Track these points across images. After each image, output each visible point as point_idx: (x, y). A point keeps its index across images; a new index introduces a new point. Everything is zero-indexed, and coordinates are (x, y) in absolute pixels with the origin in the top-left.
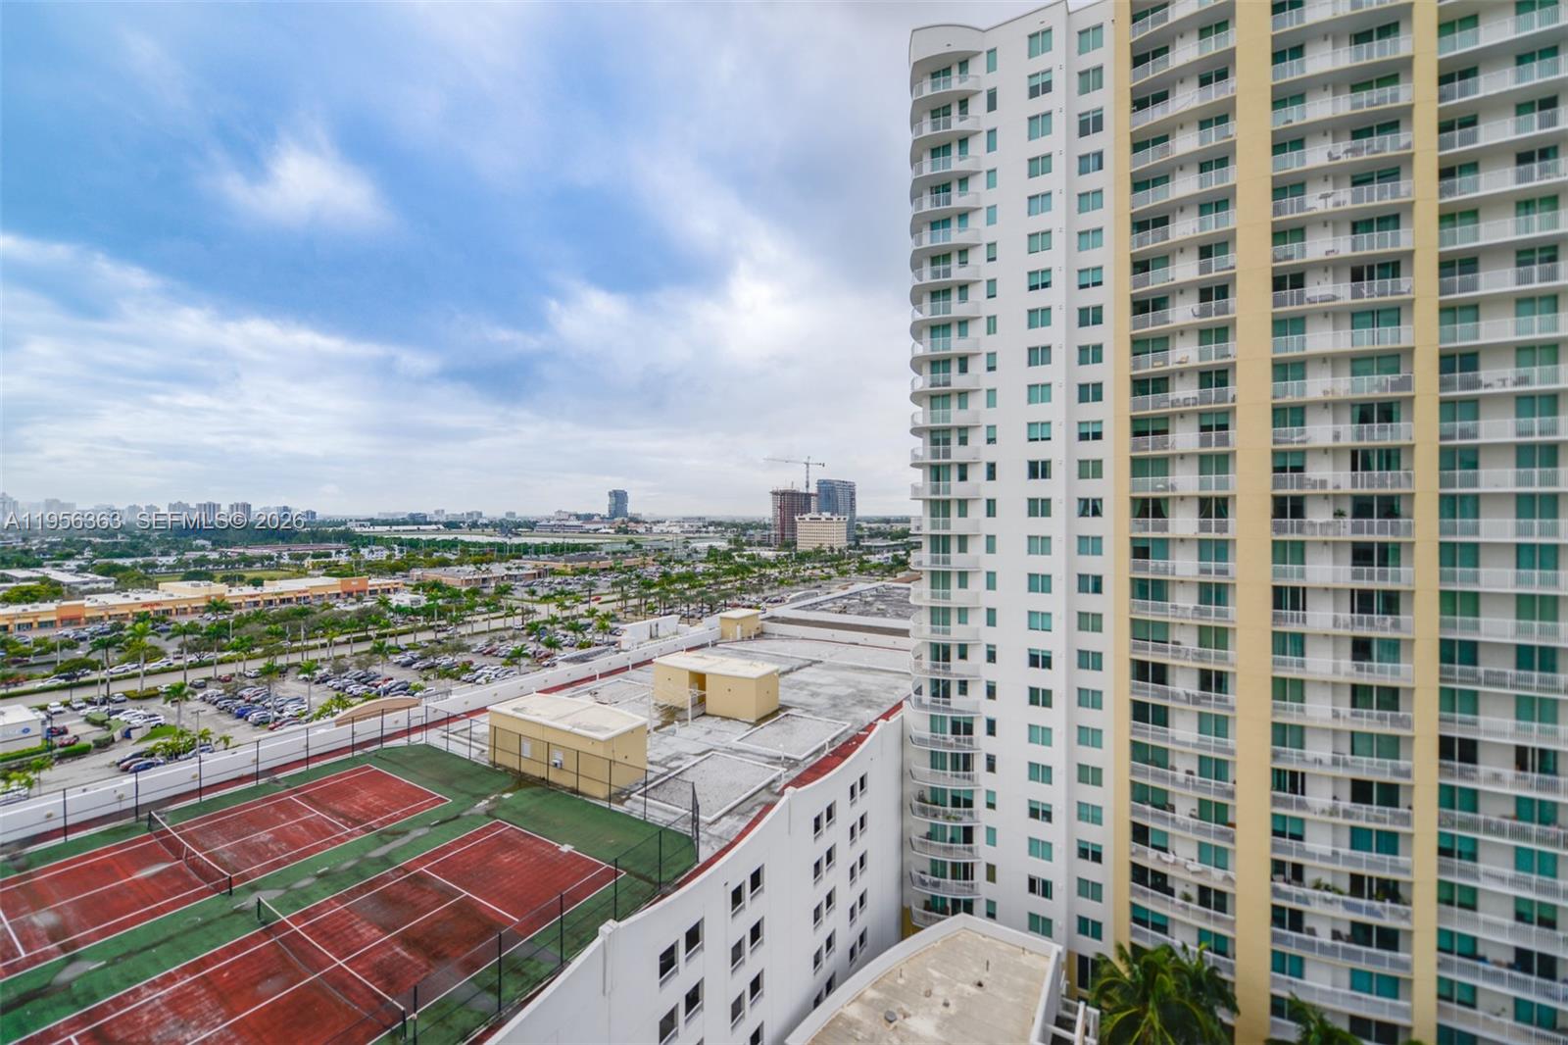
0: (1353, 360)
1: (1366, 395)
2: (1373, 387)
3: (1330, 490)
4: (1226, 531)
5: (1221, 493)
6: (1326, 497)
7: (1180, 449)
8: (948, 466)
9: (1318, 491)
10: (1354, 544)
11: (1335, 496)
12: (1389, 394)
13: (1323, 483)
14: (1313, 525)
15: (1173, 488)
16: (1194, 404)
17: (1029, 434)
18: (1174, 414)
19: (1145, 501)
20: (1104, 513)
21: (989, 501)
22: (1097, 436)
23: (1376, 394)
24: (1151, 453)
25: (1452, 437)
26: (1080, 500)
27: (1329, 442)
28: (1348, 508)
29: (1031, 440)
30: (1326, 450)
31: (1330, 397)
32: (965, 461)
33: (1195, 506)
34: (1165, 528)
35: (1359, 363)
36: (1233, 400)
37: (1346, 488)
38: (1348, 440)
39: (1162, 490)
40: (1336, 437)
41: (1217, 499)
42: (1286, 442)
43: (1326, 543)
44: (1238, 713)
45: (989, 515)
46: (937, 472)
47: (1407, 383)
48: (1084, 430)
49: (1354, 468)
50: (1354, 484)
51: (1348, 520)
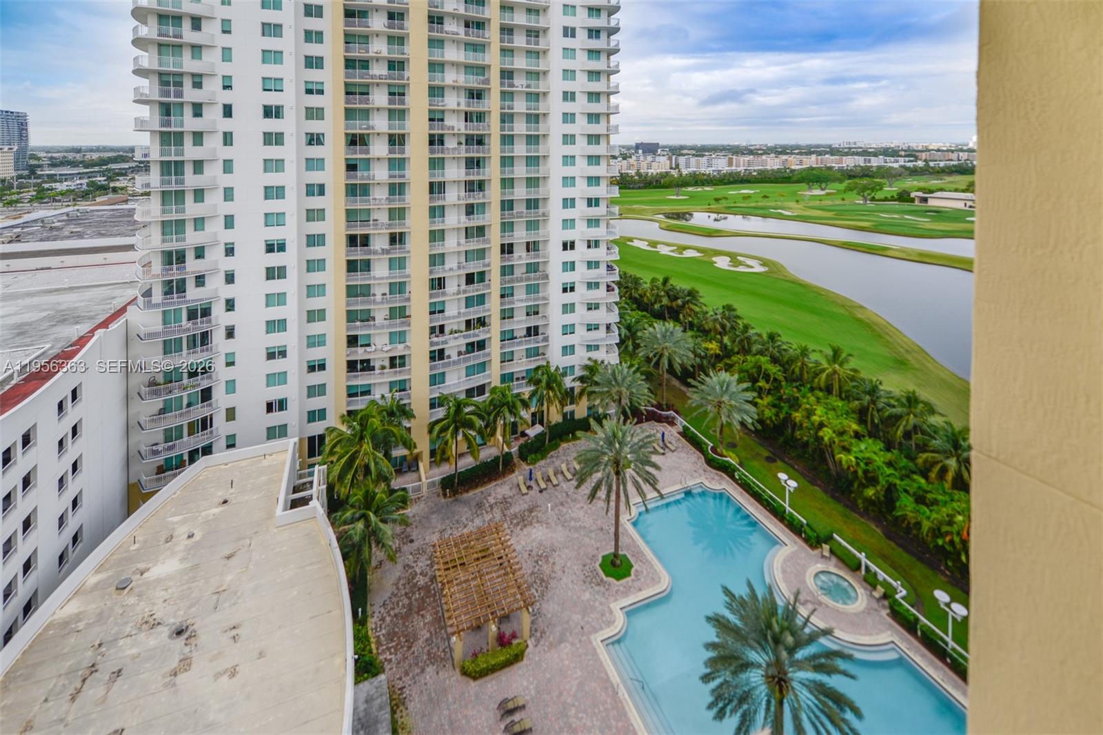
0: (466, 67)
1: (471, 85)
2: (474, 82)
3: (456, 131)
4: (404, 153)
5: (401, 132)
6: (454, 135)
7: (377, 105)
8: (182, 104)
9: (451, 132)
10: (466, 158)
11: (458, 134)
12: (481, 86)
13: (453, 128)
14: (448, 149)
15: (373, 128)
16: (386, 79)
17: (264, 85)
18: (373, 84)
19: (354, 135)
20: (326, 143)
21: (225, 134)
22: (321, 92)
23: (476, 85)
24: (358, 106)
25: (504, 109)
26: (307, 134)
27: (455, 107)
28: (463, 140)
29: (265, 90)
30: (454, 111)
31: (456, 84)
32: (201, 101)
33: (386, 139)
34: (368, 152)
35: (469, 68)
36: (408, 79)
37: (463, 131)
38: (463, 107)
39: (366, 129)
40: (459, 104)
41: (399, 135)
42: (434, 105)
43: (454, 158)
44: (412, 254)
45: (225, 144)
46: (166, 110)
47: (487, 81)
48: (310, 87)
49: (466, 121)
50: (466, 129)
51: (463, 147)
